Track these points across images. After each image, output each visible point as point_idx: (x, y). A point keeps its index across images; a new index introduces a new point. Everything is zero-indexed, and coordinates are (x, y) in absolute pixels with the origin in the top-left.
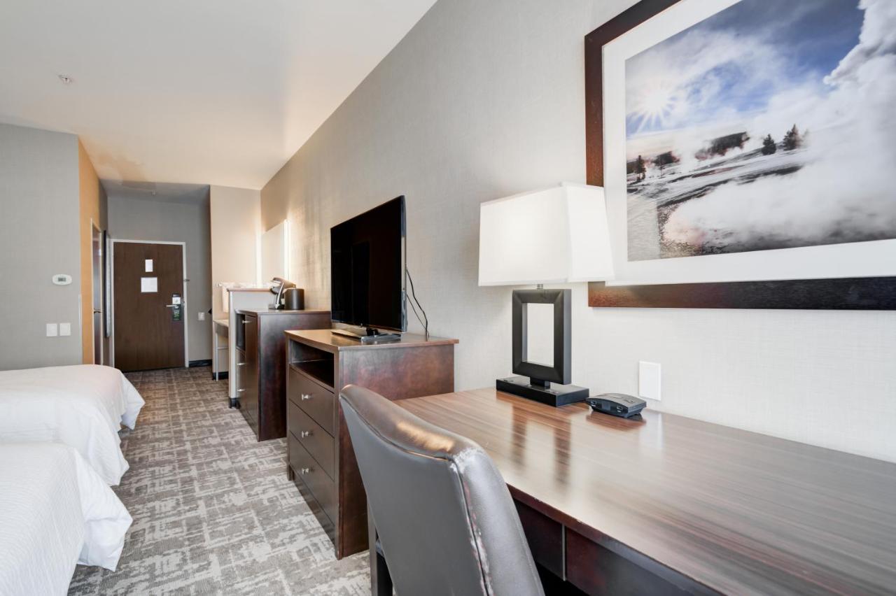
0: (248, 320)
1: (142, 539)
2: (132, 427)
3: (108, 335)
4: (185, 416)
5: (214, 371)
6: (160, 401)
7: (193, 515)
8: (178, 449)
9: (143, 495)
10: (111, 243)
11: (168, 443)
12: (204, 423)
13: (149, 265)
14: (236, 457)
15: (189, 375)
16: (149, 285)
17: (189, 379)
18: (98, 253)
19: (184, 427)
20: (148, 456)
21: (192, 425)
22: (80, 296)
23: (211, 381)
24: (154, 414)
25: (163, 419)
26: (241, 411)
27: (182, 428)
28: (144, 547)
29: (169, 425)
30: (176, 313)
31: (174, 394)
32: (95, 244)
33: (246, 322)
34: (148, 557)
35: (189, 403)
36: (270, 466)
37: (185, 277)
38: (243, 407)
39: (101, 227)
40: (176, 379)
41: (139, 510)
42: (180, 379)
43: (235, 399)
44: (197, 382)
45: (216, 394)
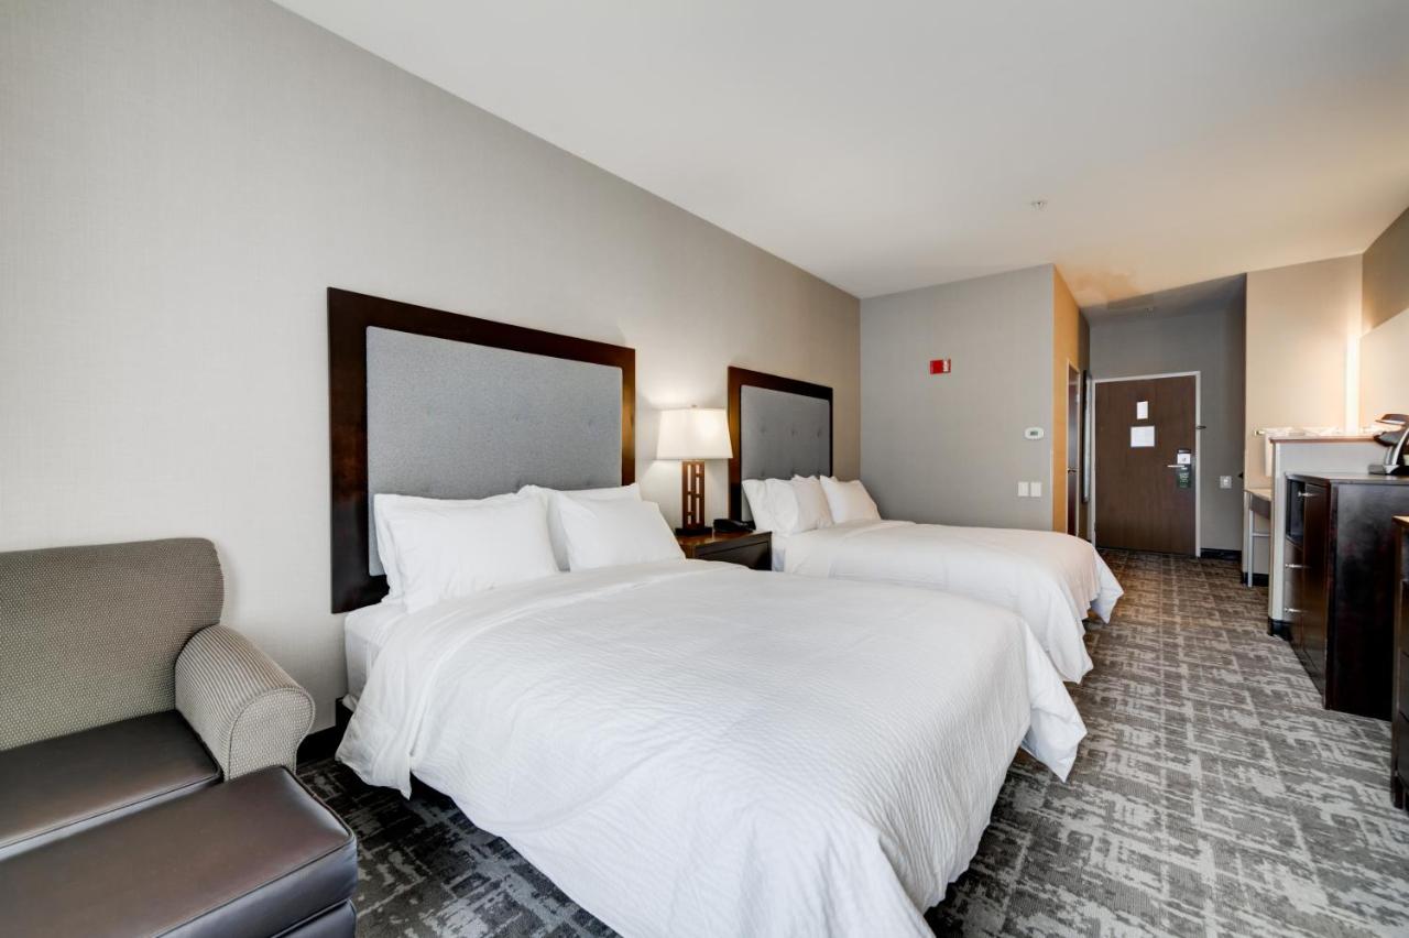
0: (1310, 492)
1: (1101, 763)
2: (1107, 620)
3: (1087, 500)
4: (1185, 627)
5: (1244, 570)
6: (1148, 595)
7: (1178, 769)
8: (1167, 668)
9: (1110, 709)
10: (1092, 384)
11: (1153, 655)
12: (1215, 644)
13: (1142, 410)
14: (1272, 717)
15: (1199, 569)
16: (1142, 437)
17: (1198, 574)
18: (1075, 398)
19: (1180, 641)
20: (1122, 664)
21: (1195, 642)
22: (1052, 452)
23: (1238, 585)
24: (1137, 611)
25: (1150, 621)
26: (1293, 646)
27: (1177, 641)
28: (1103, 775)
29: (1158, 632)
30: (1184, 476)
31: (1172, 591)
32: (1072, 389)
33: (1306, 495)
34: (1107, 789)
35: (1194, 609)
36: (1349, 762)
37: (1198, 423)
38: (1297, 640)
39: (1079, 367)
40: (1177, 570)
41: (1102, 725)
42: (1183, 572)
43: (1281, 622)
44: (1211, 581)
45: (1246, 607)
